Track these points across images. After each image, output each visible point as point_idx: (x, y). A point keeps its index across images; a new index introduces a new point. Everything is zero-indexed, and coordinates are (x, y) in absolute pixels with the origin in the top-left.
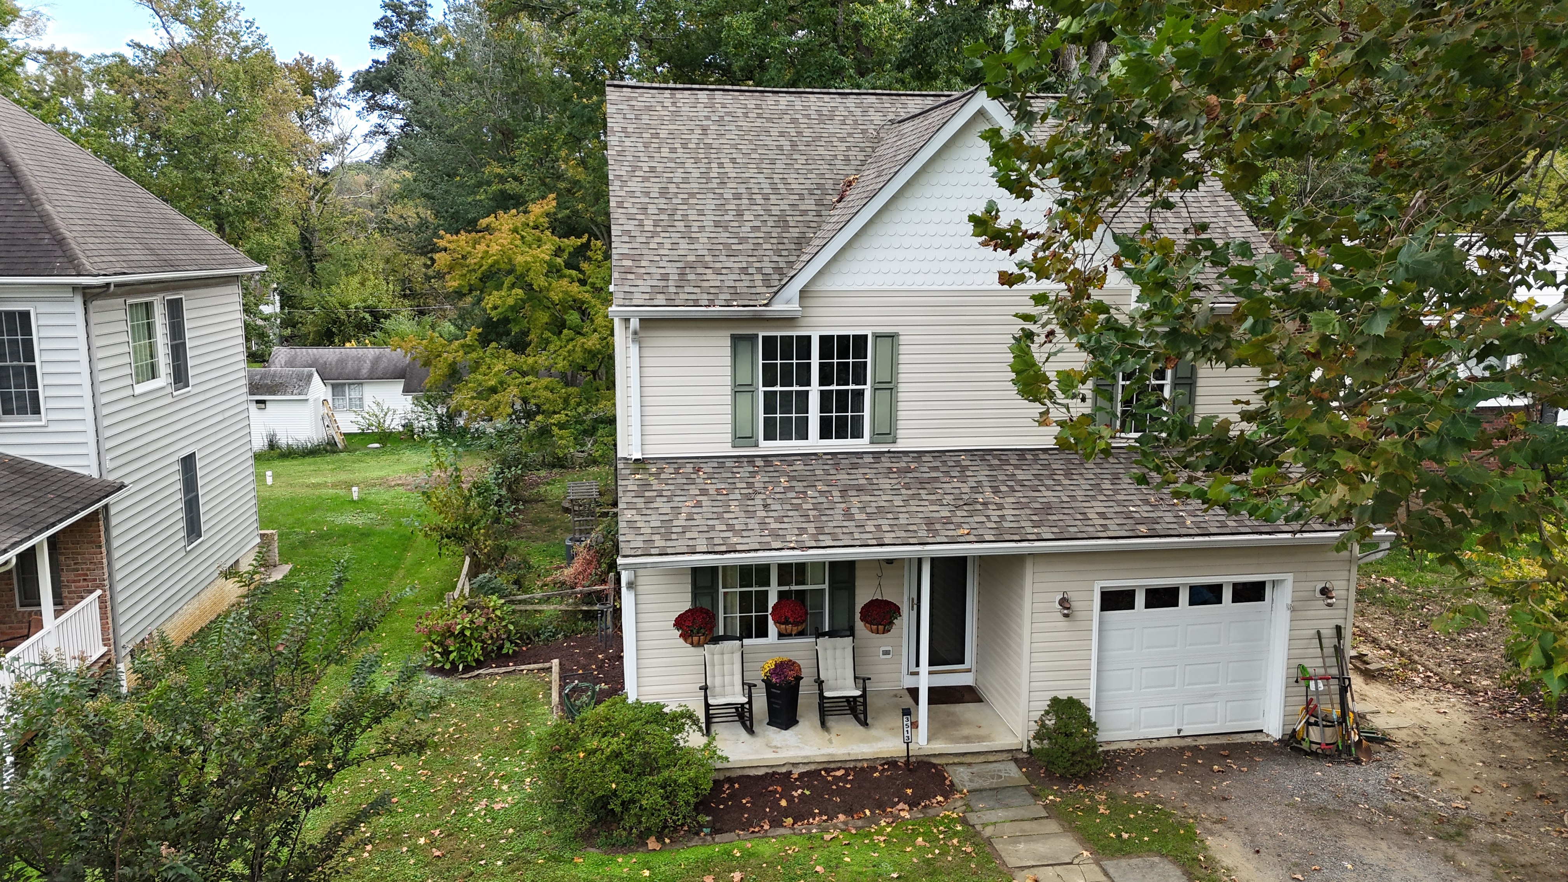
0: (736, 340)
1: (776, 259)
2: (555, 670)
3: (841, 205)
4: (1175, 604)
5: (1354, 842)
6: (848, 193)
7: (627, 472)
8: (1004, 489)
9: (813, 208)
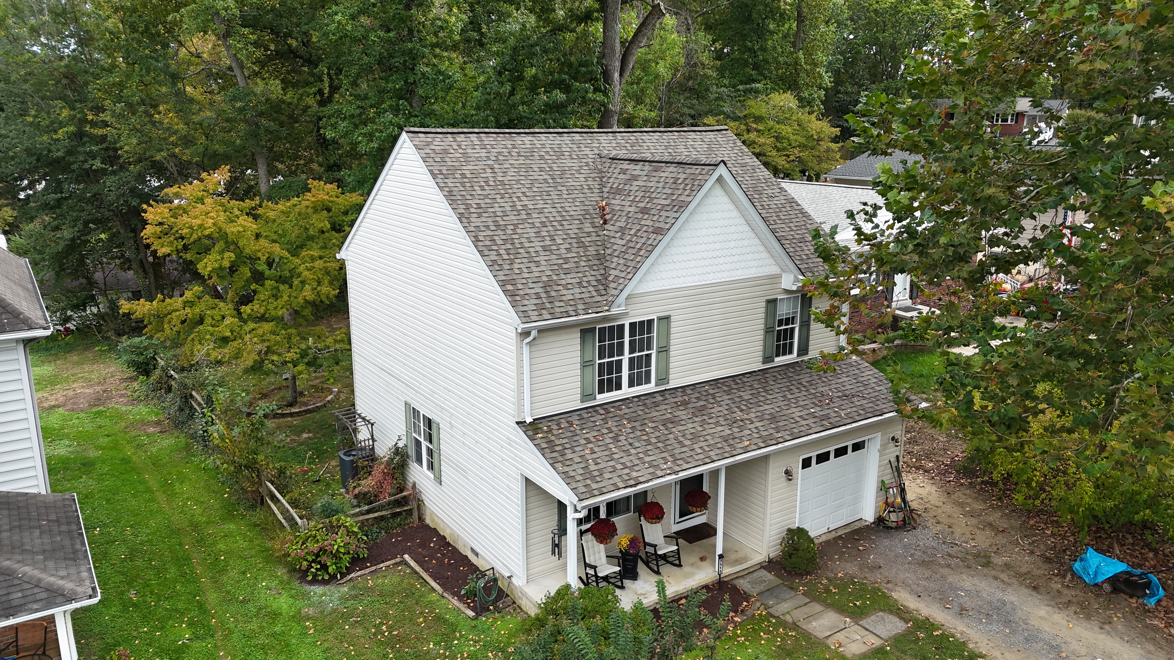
0: (584, 334)
1: (593, 273)
2: (413, 563)
3: (611, 228)
4: (828, 459)
5: (953, 578)
6: (607, 217)
7: (530, 433)
8: (744, 408)
9: (592, 230)
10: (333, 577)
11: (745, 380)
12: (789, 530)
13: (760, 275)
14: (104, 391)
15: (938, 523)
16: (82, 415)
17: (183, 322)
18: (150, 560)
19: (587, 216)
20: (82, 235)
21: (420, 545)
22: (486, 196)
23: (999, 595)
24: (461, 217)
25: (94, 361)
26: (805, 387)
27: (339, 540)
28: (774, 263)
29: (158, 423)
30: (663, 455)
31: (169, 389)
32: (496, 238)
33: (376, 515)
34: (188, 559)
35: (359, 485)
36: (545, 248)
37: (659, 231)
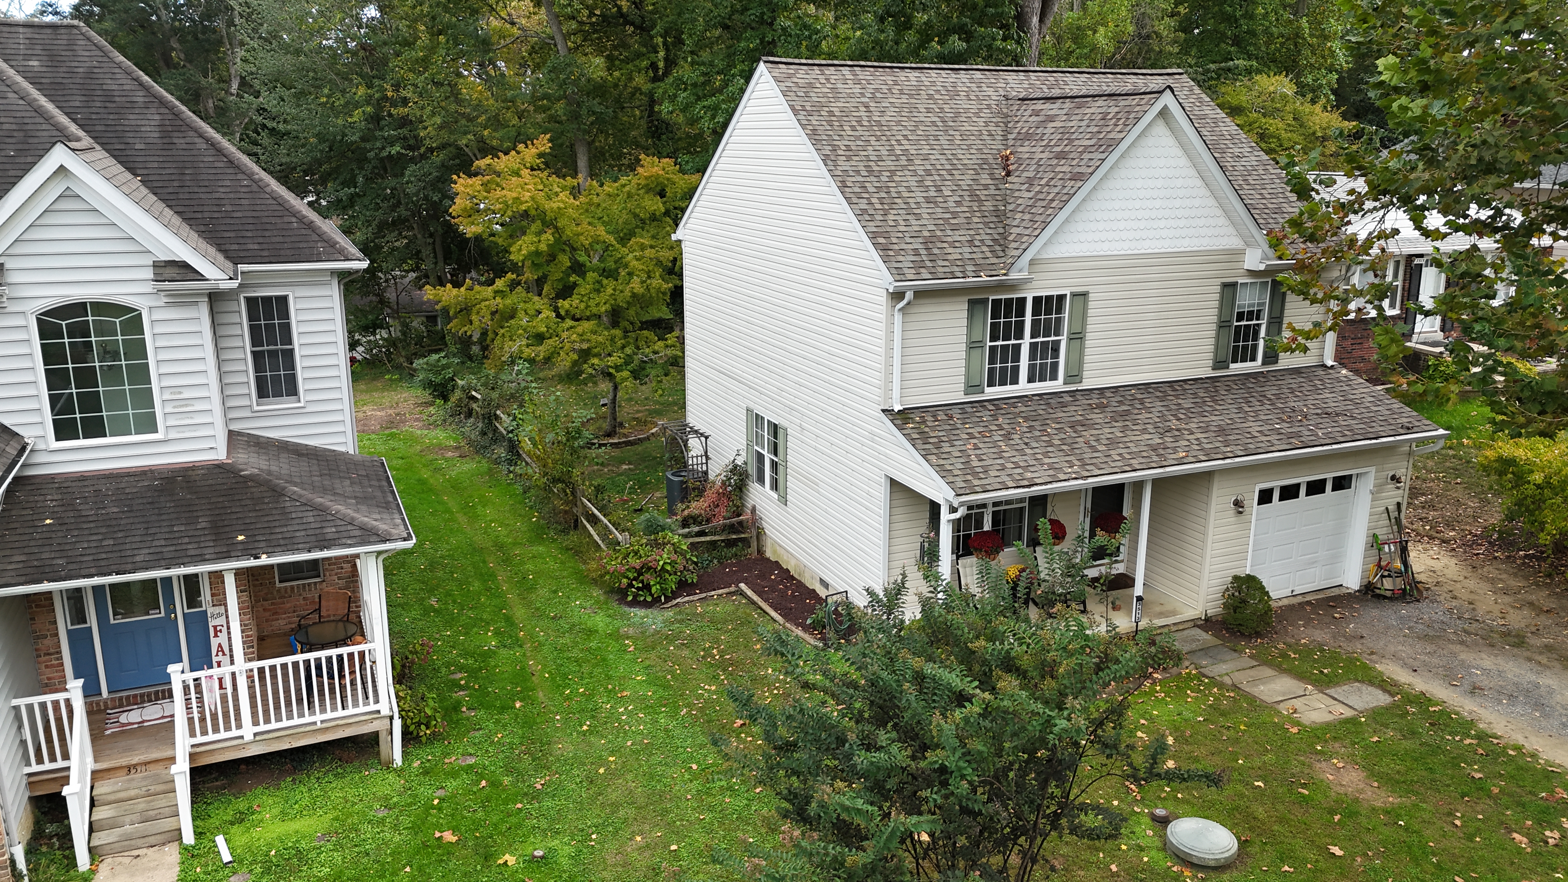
0: (973, 304)
1: (989, 231)
2: (749, 592)
3: (1016, 180)
4: (1296, 496)
5: (1465, 656)
6: (1011, 168)
7: (899, 422)
8: (1182, 416)
9: (991, 182)
10: (656, 601)
11: (1187, 387)
12: (1236, 578)
13: (1215, 248)
14: (397, 415)
15: (1455, 598)
16: (373, 436)
17: (493, 313)
18: (452, 573)
19: (985, 166)
20: (376, 238)
21: (758, 577)
22: (858, 138)
23: (1533, 678)
24: (825, 159)
25: (383, 390)
26: (1270, 400)
27: (665, 556)
28: (1235, 233)
29: (457, 448)
30: (1067, 458)
31: (469, 414)
32: (867, 184)
33: (708, 538)
34: (493, 576)
35: (688, 507)
36: (928, 200)
37: (1079, 178)
